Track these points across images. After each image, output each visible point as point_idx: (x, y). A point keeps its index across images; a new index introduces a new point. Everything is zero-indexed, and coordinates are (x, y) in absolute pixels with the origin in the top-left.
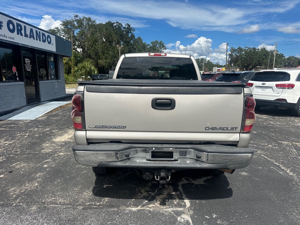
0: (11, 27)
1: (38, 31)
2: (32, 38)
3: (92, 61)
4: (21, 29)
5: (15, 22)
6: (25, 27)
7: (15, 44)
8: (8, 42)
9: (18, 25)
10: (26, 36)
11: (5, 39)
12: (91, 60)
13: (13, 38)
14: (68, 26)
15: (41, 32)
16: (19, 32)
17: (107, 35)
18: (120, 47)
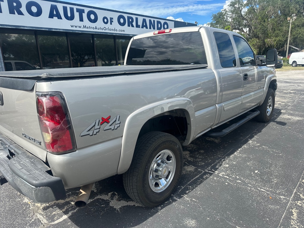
0: (122, 21)
1: (152, 20)
2: (145, 28)
3: (258, 41)
4: (133, 21)
5: (126, 16)
6: (137, 19)
7: (126, 35)
8: (118, 35)
9: (129, 18)
10: (138, 26)
11: (115, 32)
12: (257, 39)
13: (124, 31)
14: (235, 6)
15: (156, 20)
16: (130, 24)
17: (283, 7)
18: (291, 20)
